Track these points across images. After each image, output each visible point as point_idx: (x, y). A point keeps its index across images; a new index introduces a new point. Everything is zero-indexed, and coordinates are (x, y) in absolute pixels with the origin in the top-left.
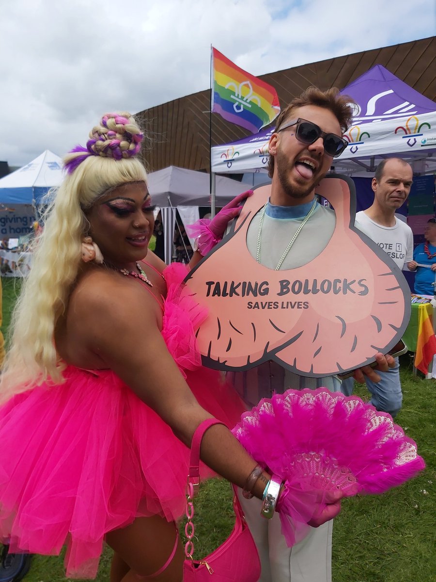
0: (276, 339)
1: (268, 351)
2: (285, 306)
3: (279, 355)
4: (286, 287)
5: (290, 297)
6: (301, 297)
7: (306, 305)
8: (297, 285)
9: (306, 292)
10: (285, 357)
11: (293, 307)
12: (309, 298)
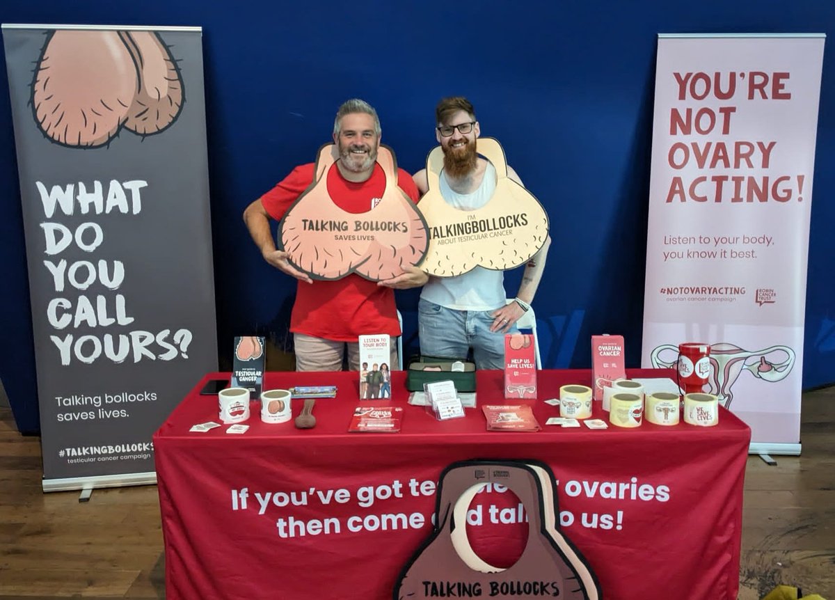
0: (355, 260)
1: (352, 267)
2: (360, 238)
3: (358, 269)
4: (359, 225)
5: (362, 232)
6: (369, 233)
7: (373, 238)
8: (366, 224)
9: (372, 229)
10: (362, 271)
11: (364, 239)
12: (374, 233)
